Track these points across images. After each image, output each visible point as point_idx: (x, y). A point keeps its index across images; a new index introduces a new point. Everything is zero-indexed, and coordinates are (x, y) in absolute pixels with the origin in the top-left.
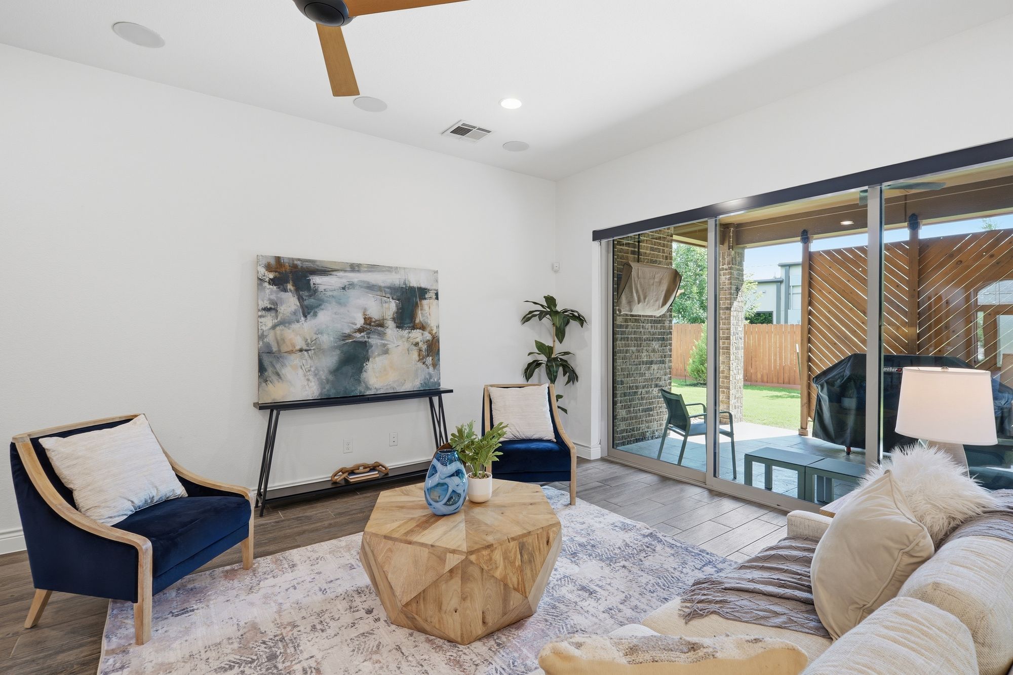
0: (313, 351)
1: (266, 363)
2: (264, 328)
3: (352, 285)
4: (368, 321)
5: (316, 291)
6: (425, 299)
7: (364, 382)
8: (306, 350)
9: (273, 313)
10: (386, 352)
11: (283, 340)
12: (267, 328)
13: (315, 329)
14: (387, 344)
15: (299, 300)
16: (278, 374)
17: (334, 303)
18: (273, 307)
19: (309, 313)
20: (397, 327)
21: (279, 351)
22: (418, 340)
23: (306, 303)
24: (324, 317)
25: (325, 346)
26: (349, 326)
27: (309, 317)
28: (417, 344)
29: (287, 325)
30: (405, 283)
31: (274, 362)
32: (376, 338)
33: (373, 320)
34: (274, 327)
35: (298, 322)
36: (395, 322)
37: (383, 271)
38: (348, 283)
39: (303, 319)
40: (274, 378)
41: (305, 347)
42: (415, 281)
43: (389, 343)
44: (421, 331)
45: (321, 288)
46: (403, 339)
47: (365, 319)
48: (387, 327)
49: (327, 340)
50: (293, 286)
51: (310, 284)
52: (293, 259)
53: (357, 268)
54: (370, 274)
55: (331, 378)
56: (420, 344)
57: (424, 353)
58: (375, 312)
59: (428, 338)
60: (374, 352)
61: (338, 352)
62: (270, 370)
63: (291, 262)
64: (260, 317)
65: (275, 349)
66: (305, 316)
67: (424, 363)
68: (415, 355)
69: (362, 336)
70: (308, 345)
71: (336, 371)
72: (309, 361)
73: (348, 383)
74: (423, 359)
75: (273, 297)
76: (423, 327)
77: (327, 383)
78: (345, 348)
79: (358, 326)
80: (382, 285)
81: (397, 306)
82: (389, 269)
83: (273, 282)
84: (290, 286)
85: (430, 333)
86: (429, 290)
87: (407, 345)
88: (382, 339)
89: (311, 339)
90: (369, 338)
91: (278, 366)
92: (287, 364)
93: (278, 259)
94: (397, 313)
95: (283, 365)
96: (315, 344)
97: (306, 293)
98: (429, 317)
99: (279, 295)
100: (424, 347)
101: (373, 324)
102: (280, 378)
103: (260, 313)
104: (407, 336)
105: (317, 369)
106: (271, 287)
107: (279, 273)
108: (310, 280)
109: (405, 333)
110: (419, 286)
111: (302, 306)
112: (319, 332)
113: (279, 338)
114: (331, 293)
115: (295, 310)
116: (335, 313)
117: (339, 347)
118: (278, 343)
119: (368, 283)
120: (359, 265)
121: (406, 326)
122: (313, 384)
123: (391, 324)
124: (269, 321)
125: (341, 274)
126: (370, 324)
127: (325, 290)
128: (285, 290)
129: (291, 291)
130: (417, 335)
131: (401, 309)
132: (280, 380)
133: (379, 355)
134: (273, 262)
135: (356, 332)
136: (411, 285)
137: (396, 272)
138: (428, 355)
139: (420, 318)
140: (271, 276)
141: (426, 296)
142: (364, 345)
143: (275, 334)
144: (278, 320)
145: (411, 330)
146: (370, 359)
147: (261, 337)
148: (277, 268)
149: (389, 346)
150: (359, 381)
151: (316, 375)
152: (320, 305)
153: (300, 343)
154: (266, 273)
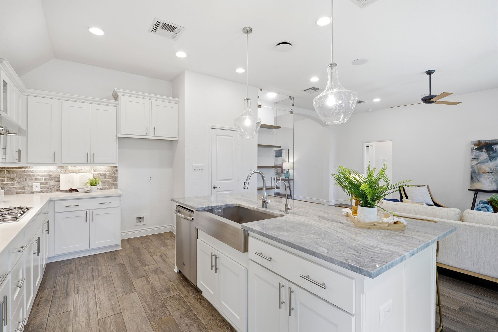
0: (494, 173)
1: (473, 176)
2: (473, 165)
5: (496, 151)
8: (491, 173)
9: (477, 160)
12: (474, 165)
13: (496, 165)
15: (488, 154)
16: (478, 180)
18: (476, 157)
21: (479, 172)
23: (491, 155)
27: (492, 160)
29: (482, 163)
31: (477, 176)
34: (477, 164)
35: (487, 162)
39: (490, 161)
40: (476, 181)
41: (490, 171)
50: (485, 150)
51: (493, 149)
52: (486, 141)
62: (475, 179)
63: (485, 142)
64: (471, 161)
65: (477, 172)
70: (491, 170)
72: (492, 176)
75: (477, 154)
83: (477, 149)
84: (484, 150)
89: (493, 169)
91: (478, 177)
92: (482, 177)
93: (479, 141)
95: (480, 177)
96: (495, 170)
97: (491, 152)
99: (479, 154)
102: (479, 181)
103: (471, 160)
105: (496, 179)
106: (476, 151)
107: (480, 146)
108: (493, 147)
111: (489, 157)
113: (479, 168)
115: (486, 158)
118: (478, 170)
122: (494, 185)
124: (475, 162)
128: (482, 152)
129: (484, 152)
132: (479, 182)
134: (477, 143)
140: (476, 147)
143: (477, 167)
144: (479, 161)
147: (472, 167)
148: (479, 144)
151: (495, 182)
153: (488, 170)
154: (474, 146)
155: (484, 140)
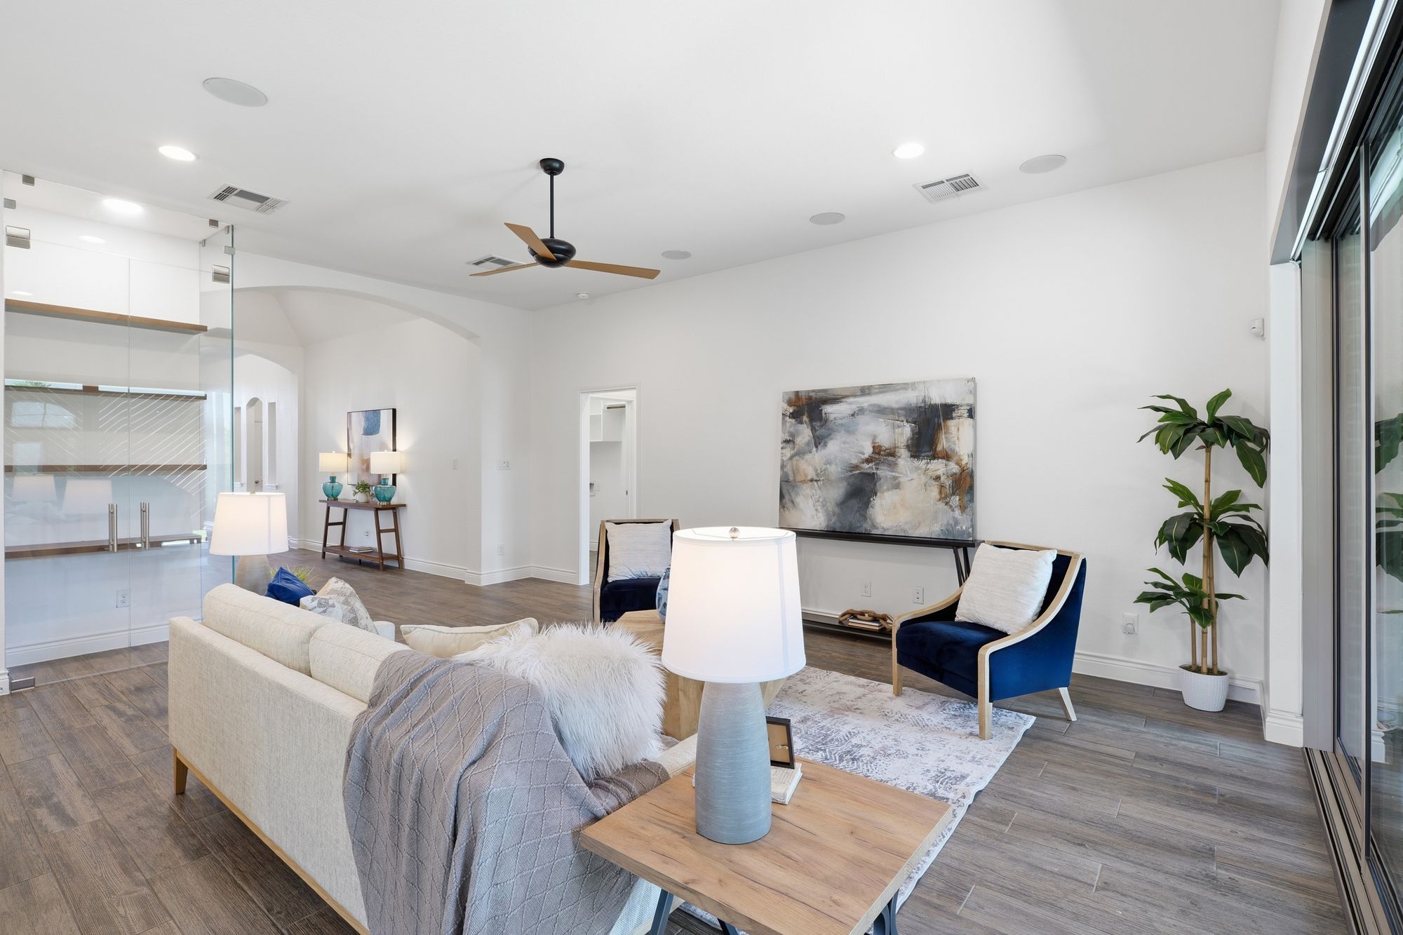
0: (822, 482)
1: (784, 492)
2: (784, 459)
3: (861, 411)
4: (877, 450)
5: (826, 421)
6: (952, 418)
7: (870, 519)
8: (816, 481)
9: (791, 445)
10: (897, 486)
11: (798, 469)
12: (787, 458)
13: (825, 459)
14: (898, 477)
15: (812, 430)
16: (793, 502)
17: (843, 432)
18: (791, 439)
19: (820, 444)
20: (912, 456)
21: (795, 480)
22: (940, 473)
23: (817, 433)
24: (834, 447)
25: (833, 477)
26: (857, 456)
27: (819, 447)
28: (938, 478)
29: (801, 455)
30: (924, 401)
31: (791, 491)
32: (885, 470)
33: (883, 448)
34: (791, 458)
35: (810, 452)
36: (909, 451)
37: (898, 390)
38: (857, 409)
39: (814, 449)
40: (790, 505)
41: (815, 478)
42: (937, 397)
43: (901, 475)
44: (944, 461)
45: (832, 417)
46: (919, 471)
47: (874, 447)
48: (899, 457)
49: (835, 470)
50: (807, 418)
51: (822, 414)
52: (809, 392)
53: (867, 391)
54: (881, 395)
55: (837, 510)
56: (943, 478)
57: (948, 490)
58: (885, 440)
59: (954, 471)
60: (883, 485)
61: (845, 484)
62: (787, 497)
63: (807, 395)
64: (782, 448)
65: (791, 479)
66: (817, 447)
67: (947, 504)
68: (935, 493)
69: (870, 467)
70: (817, 475)
71: (842, 504)
72: (818, 492)
73: (854, 518)
74: (945, 498)
75: (792, 429)
76: (947, 457)
77: (834, 515)
78: (852, 480)
79: (866, 456)
80: (895, 406)
81: (912, 430)
82: (905, 386)
83: (793, 415)
84: (805, 418)
85: (957, 464)
86: (958, 406)
87: (923, 479)
88: (893, 471)
89: (821, 469)
90: (877, 469)
91: (793, 494)
92: (800, 494)
93: (797, 393)
94: (912, 439)
95: (797, 494)
96: (824, 474)
97: (818, 424)
98: (957, 442)
99: (796, 428)
100: (948, 482)
101: (882, 453)
102: (794, 505)
103: (782, 445)
104: (924, 467)
105: (824, 500)
106: (791, 420)
107: (797, 406)
108: (822, 410)
109: (922, 463)
110: (943, 402)
111: (814, 437)
112: (829, 463)
113: (795, 468)
114: (840, 422)
115: (809, 441)
116: (844, 443)
117: (846, 479)
118: (794, 473)
119: (879, 406)
120: (870, 388)
121: (923, 455)
122: (820, 515)
123: (904, 453)
124: (788, 452)
125: (851, 400)
126: (879, 454)
127: (835, 418)
128: (801, 423)
129: (806, 422)
130: (938, 467)
131: (917, 433)
132: (794, 508)
133: (888, 490)
134: (793, 397)
135: (863, 463)
136: (932, 403)
137: (912, 389)
138: (953, 494)
139: (943, 443)
140: (791, 410)
141: (954, 415)
142: (872, 477)
143: (792, 464)
144: (795, 451)
145: (930, 460)
146: (878, 494)
147: (783, 467)
148: (795, 402)
149: (901, 480)
150: (865, 517)
151: (823, 506)
152: (830, 435)
153: (811, 474)
154: (788, 407)
155: (806, 391)
